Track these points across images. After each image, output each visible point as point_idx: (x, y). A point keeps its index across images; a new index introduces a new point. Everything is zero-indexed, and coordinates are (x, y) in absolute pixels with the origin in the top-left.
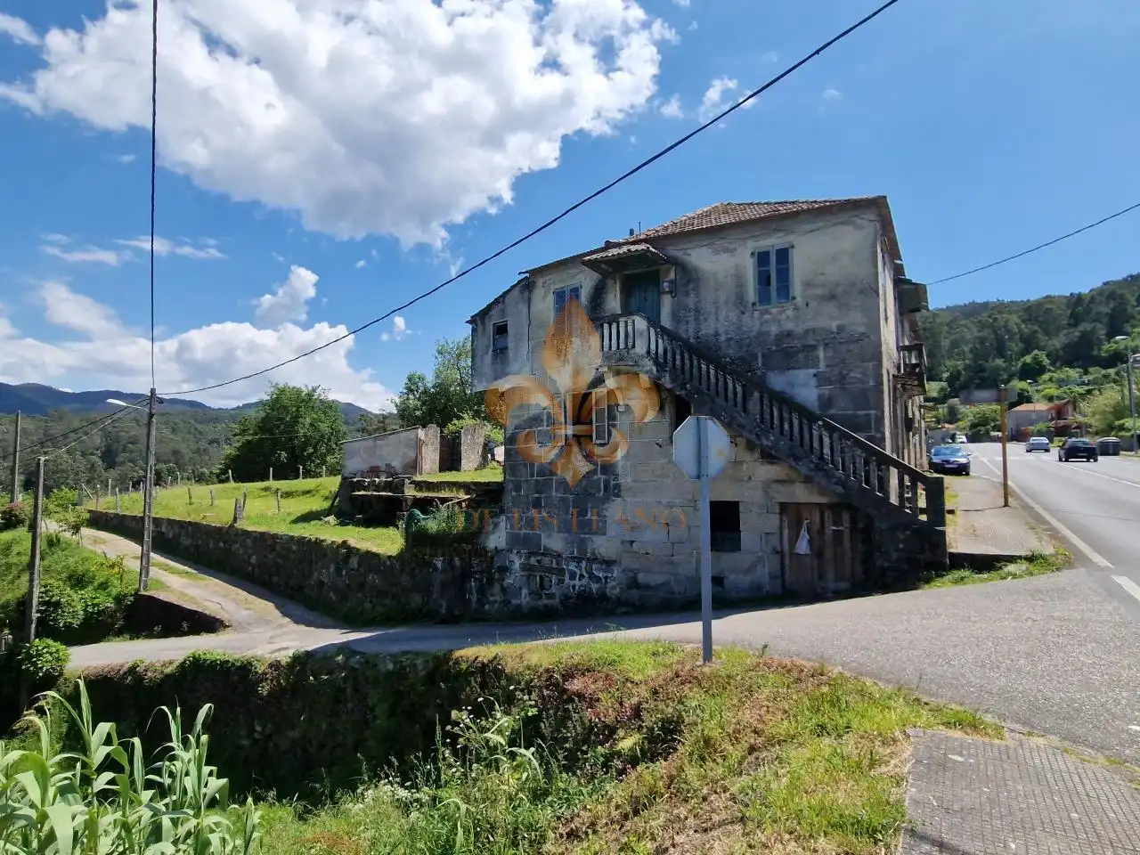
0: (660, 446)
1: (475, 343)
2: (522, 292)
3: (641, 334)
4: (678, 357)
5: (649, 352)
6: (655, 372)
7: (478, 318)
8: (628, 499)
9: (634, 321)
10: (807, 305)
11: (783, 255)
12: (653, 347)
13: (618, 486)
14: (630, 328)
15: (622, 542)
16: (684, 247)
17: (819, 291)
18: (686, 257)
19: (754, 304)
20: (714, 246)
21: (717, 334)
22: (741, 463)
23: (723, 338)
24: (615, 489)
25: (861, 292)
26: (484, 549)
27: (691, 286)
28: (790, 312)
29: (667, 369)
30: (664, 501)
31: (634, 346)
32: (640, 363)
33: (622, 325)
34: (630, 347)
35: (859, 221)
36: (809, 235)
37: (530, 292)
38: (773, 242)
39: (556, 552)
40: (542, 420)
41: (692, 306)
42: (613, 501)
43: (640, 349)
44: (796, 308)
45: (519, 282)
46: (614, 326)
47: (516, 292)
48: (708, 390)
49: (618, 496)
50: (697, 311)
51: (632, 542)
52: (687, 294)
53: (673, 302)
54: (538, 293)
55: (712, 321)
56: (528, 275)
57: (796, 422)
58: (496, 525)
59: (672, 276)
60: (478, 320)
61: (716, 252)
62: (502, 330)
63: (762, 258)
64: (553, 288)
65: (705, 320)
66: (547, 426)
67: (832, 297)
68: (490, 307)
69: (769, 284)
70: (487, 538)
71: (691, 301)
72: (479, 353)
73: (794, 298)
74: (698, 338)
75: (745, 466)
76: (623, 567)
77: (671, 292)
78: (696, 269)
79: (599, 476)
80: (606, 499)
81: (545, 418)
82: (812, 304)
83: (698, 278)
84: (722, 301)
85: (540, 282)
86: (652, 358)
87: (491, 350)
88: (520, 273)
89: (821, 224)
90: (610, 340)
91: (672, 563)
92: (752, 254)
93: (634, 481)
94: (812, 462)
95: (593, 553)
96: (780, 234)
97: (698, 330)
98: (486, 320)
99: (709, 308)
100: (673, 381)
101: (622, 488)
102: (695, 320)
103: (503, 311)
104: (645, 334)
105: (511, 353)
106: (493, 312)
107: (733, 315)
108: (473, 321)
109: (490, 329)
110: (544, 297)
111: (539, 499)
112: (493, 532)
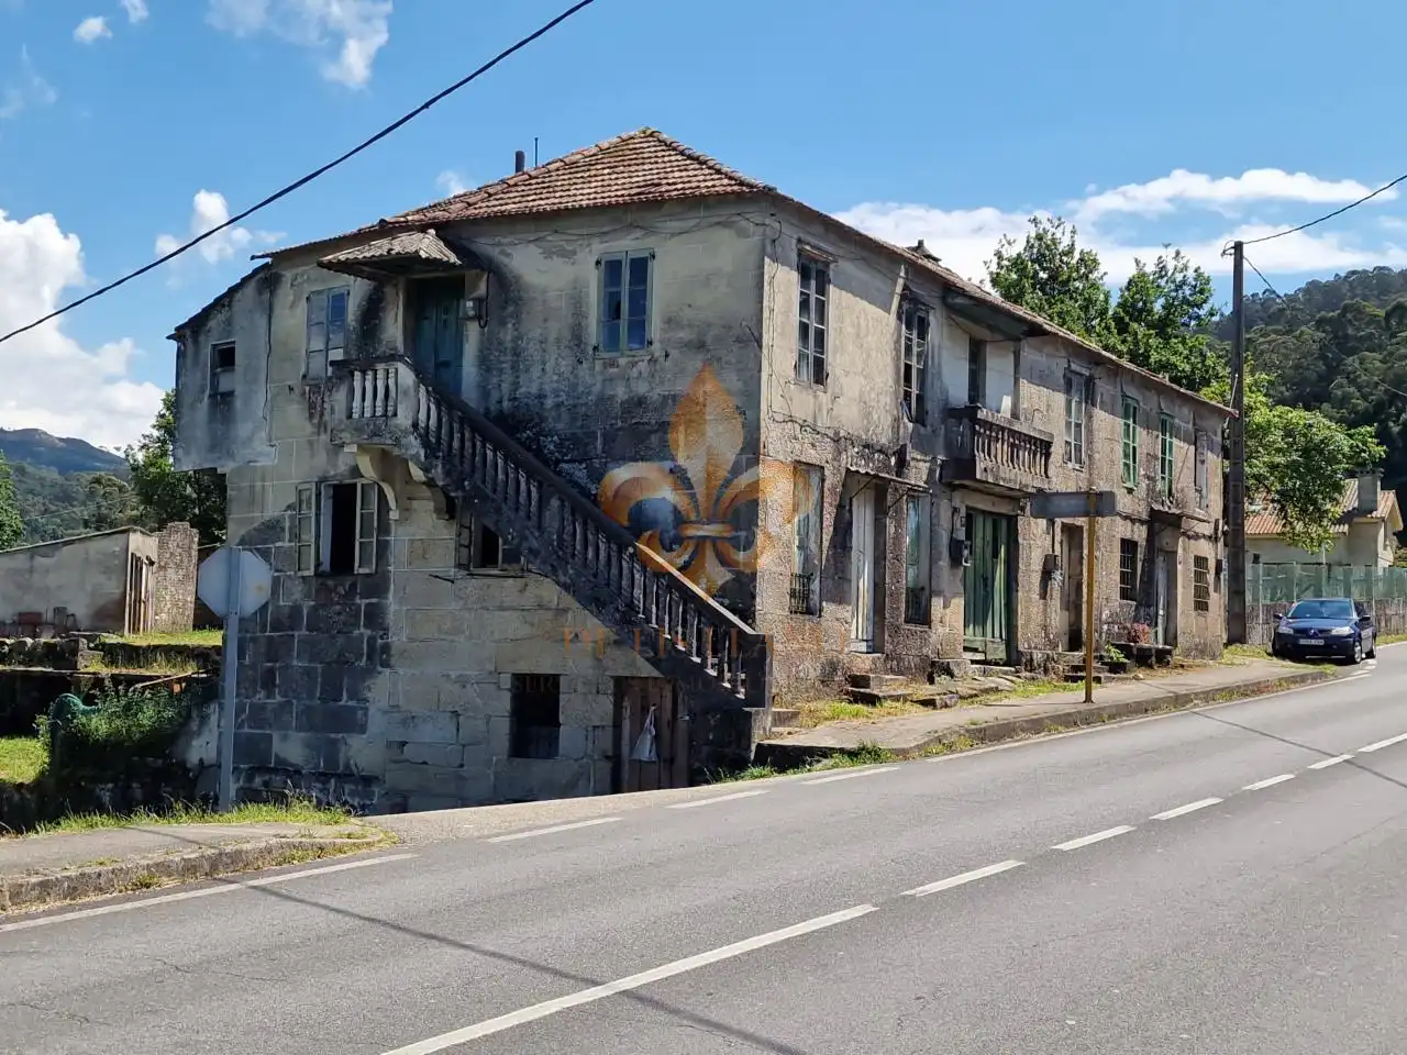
0: (453, 582)
1: (182, 379)
2: (260, 293)
3: (406, 393)
4: (457, 436)
5: (415, 425)
6: (423, 458)
7: (188, 333)
8: (401, 671)
9: (397, 369)
10: (667, 356)
11: (640, 267)
12: (422, 416)
13: (386, 648)
14: (391, 382)
15: (389, 744)
16: (504, 241)
17: (683, 335)
18: (505, 260)
19: (595, 348)
20: (544, 244)
21: (541, 396)
22: (565, 611)
23: (549, 403)
24: (383, 653)
25: (738, 340)
26: (182, 764)
27: (511, 309)
28: (643, 366)
29: (441, 454)
30: (453, 675)
31: (395, 415)
32: (403, 441)
33: (380, 375)
34: (390, 414)
35: (744, 223)
36: (676, 239)
37: (272, 293)
38: (626, 245)
39: (292, 765)
40: (283, 529)
41: (509, 345)
42: (380, 673)
43: (403, 419)
44: (653, 361)
45: (256, 272)
46: (370, 376)
47: (250, 289)
48: (495, 491)
49: (386, 664)
50: (516, 353)
51: (404, 744)
52: (503, 323)
53: (483, 334)
54: (285, 294)
55: (536, 372)
56: (269, 260)
57: (602, 547)
58: (204, 719)
59: (482, 290)
60: (189, 333)
61: (548, 254)
62: (226, 358)
63: (612, 269)
64: (308, 289)
65: (527, 371)
66: (290, 541)
67: (700, 346)
68: (207, 313)
69: (618, 317)
70: (188, 744)
71: (507, 335)
72: (187, 399)
73: (650, 343)
74: (515, 399)
75: (570, 615)
76: (387, 786)
77: (478, 317)
78: (517, 279)
79: (362, 630)
80: (369, 672)
81: (287, 525)
82: (674, 353)
83: (520, 299)
84: (552, 337)
85: (288, 275)
86: (420, 435)
87: (208, 392)
88: (253, 258)
89: (692, 223)
90: (363, 400)
91: (462, 778)
92: (598, 263)
93: (411, 640)
94: (617, 609)
95: (347, 766)
96: (638, 233)
97: (516, 385)
98: (202, 338)
99: (532, 350)
100: (447, 473)
101: (393, 652)
102: (513, 368)
103: (229, 322)
104: (412, 392)
105: (238, 404)
106: (213, 323)
107: (565, 365)
108: (179, 335)
109: (206, 352)
110: (293, 305)
111: (271, 671)
112: (199, 733)
